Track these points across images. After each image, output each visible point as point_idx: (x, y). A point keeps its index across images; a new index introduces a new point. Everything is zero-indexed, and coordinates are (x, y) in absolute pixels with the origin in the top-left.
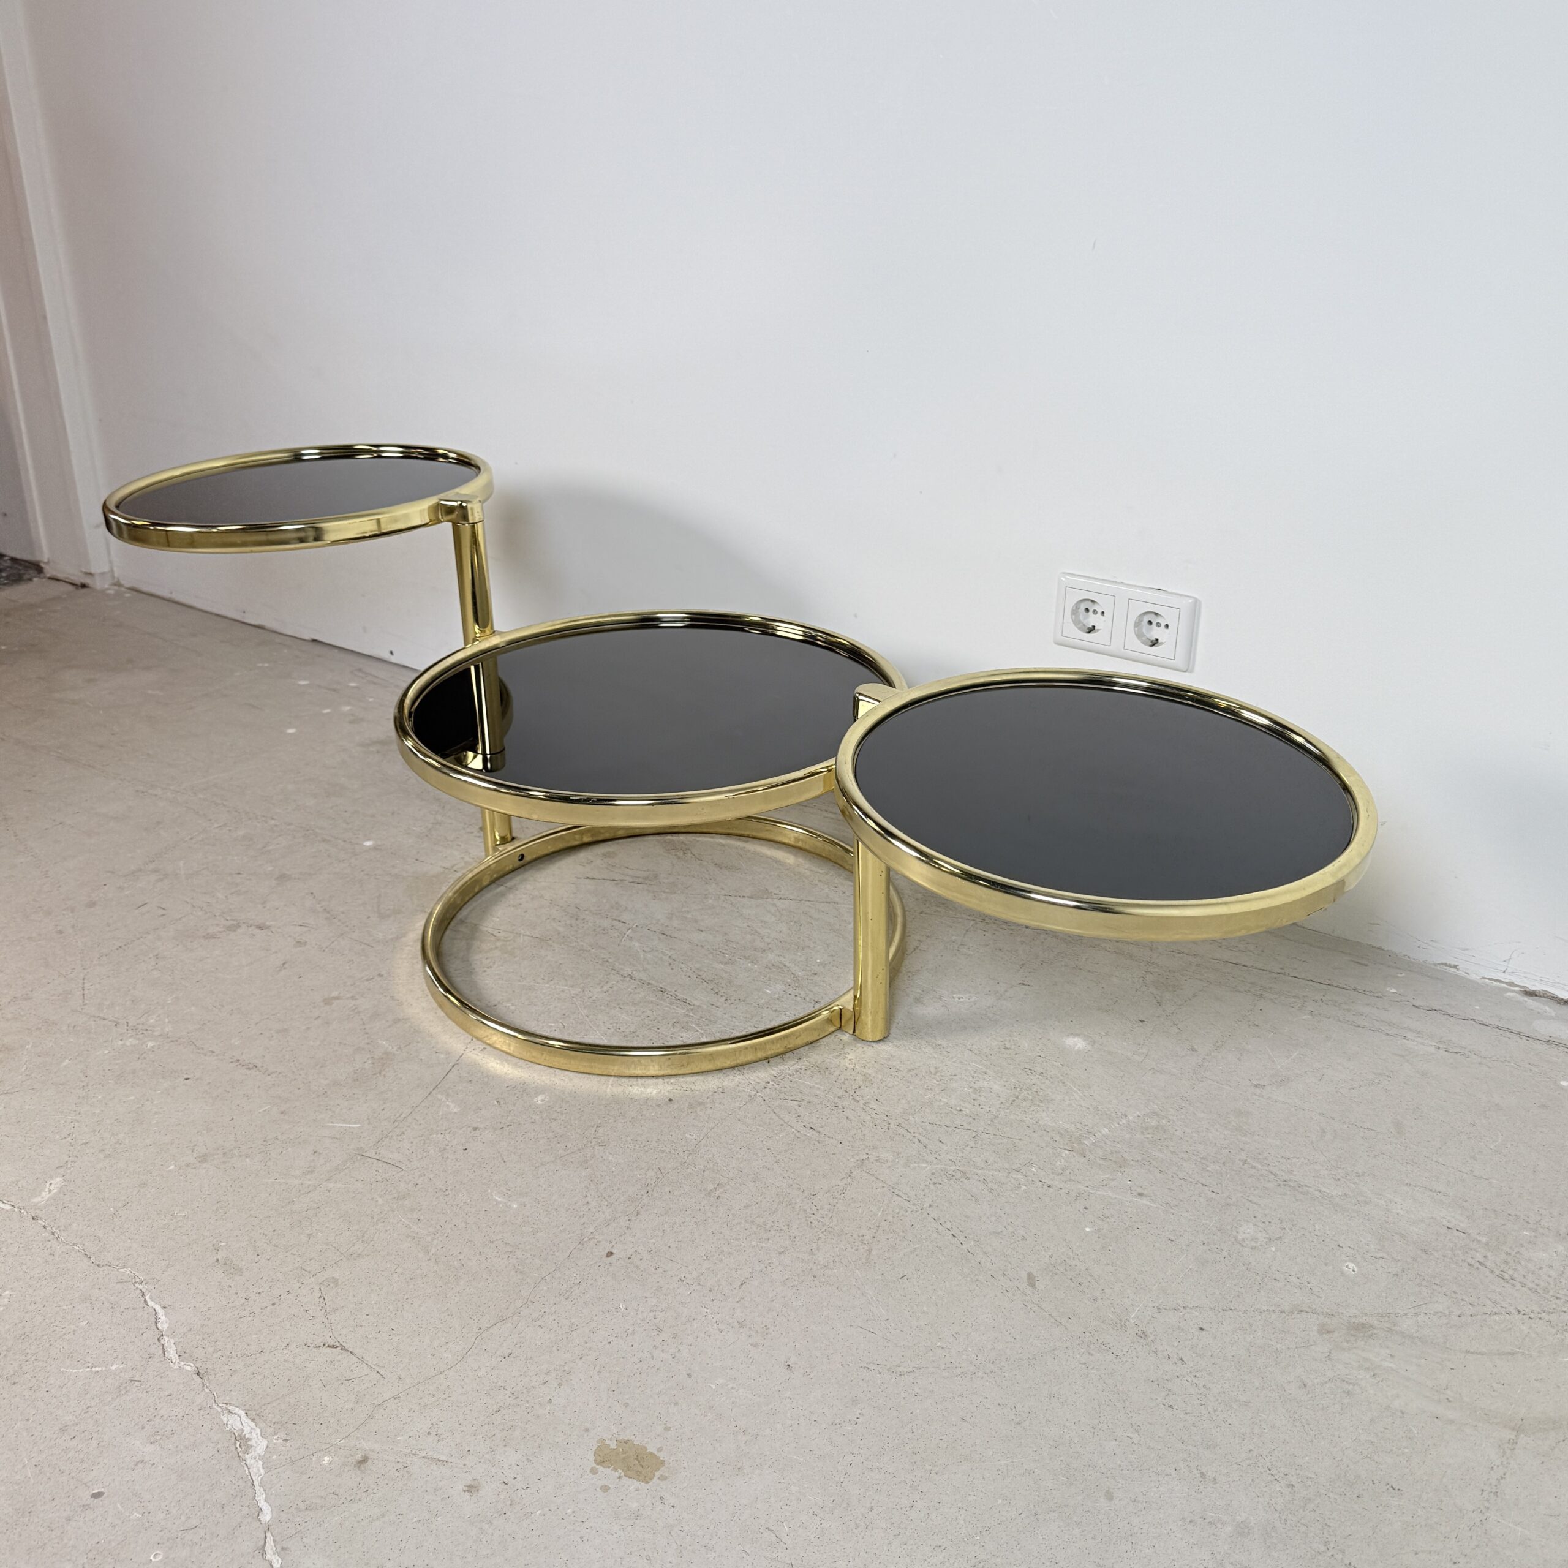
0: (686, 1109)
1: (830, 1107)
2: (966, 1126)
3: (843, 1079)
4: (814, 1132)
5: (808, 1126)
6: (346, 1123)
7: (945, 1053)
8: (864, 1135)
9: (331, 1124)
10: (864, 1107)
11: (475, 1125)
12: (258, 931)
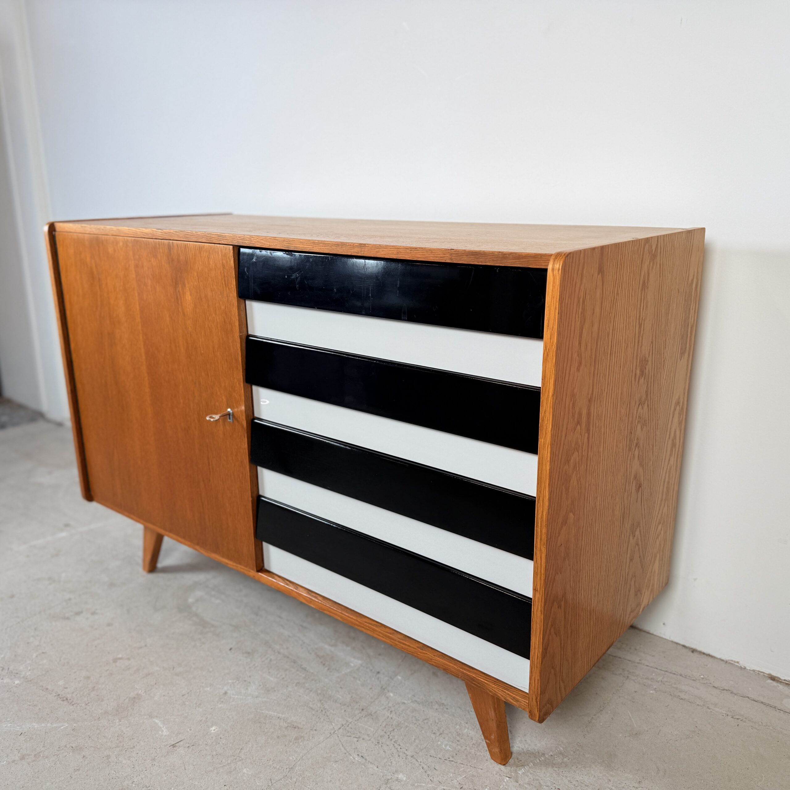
0: (293, 740)
1: (375, 742)
2: (451, 759)
3: (385, 724)
4: (363, 759)
5: (360, 755)
7: (445, 709)
8: (391, 762)
10: (394, 743)
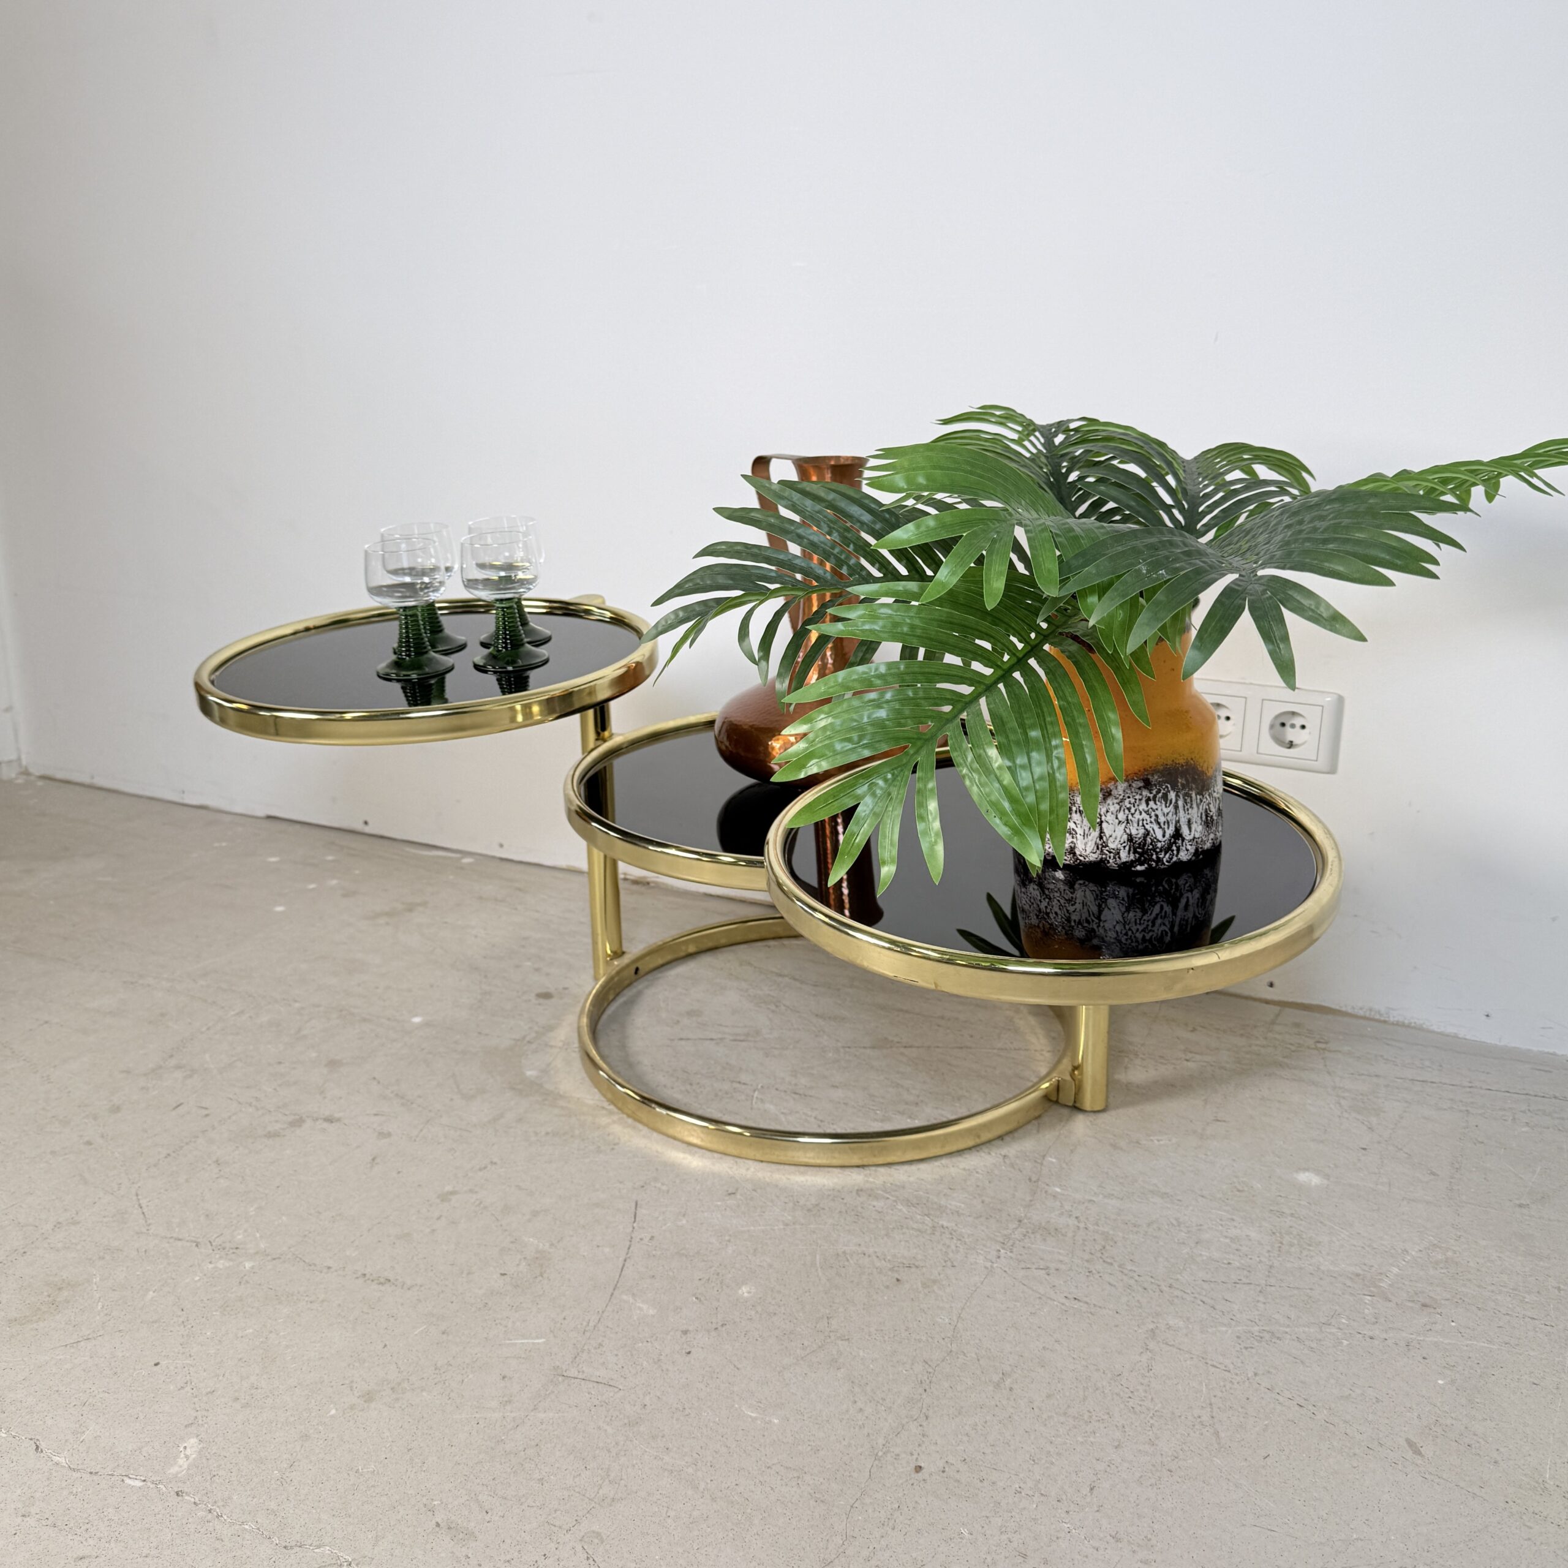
6: (526, 1339)
9: (508, 1342)
11: (684, 1328)
12: (325, 1125)
